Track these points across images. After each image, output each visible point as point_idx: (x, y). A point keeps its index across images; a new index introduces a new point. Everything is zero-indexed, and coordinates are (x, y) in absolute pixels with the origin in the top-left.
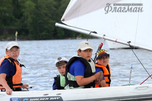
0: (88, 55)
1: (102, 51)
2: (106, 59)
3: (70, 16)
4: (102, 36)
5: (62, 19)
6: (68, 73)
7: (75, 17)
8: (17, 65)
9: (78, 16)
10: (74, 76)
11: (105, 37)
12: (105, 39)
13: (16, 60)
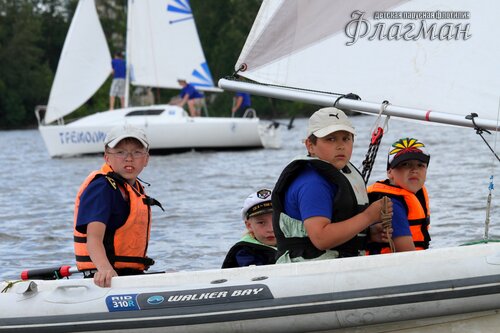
0: (340, 152)
1: (408, 143)
2: (417, 171)
3: (262, 53)
4: (378, 106)
5: (237, 66)
6: (283, 215)
7: (279, 56)
8: (133, 194)
9: (289, 51)
10: (301, 223)
11: (389, 108)
12: (389, 115)
13: (133, 182)
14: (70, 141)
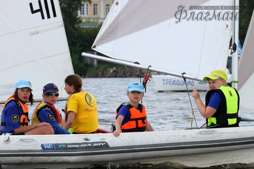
14: (168, 84)
